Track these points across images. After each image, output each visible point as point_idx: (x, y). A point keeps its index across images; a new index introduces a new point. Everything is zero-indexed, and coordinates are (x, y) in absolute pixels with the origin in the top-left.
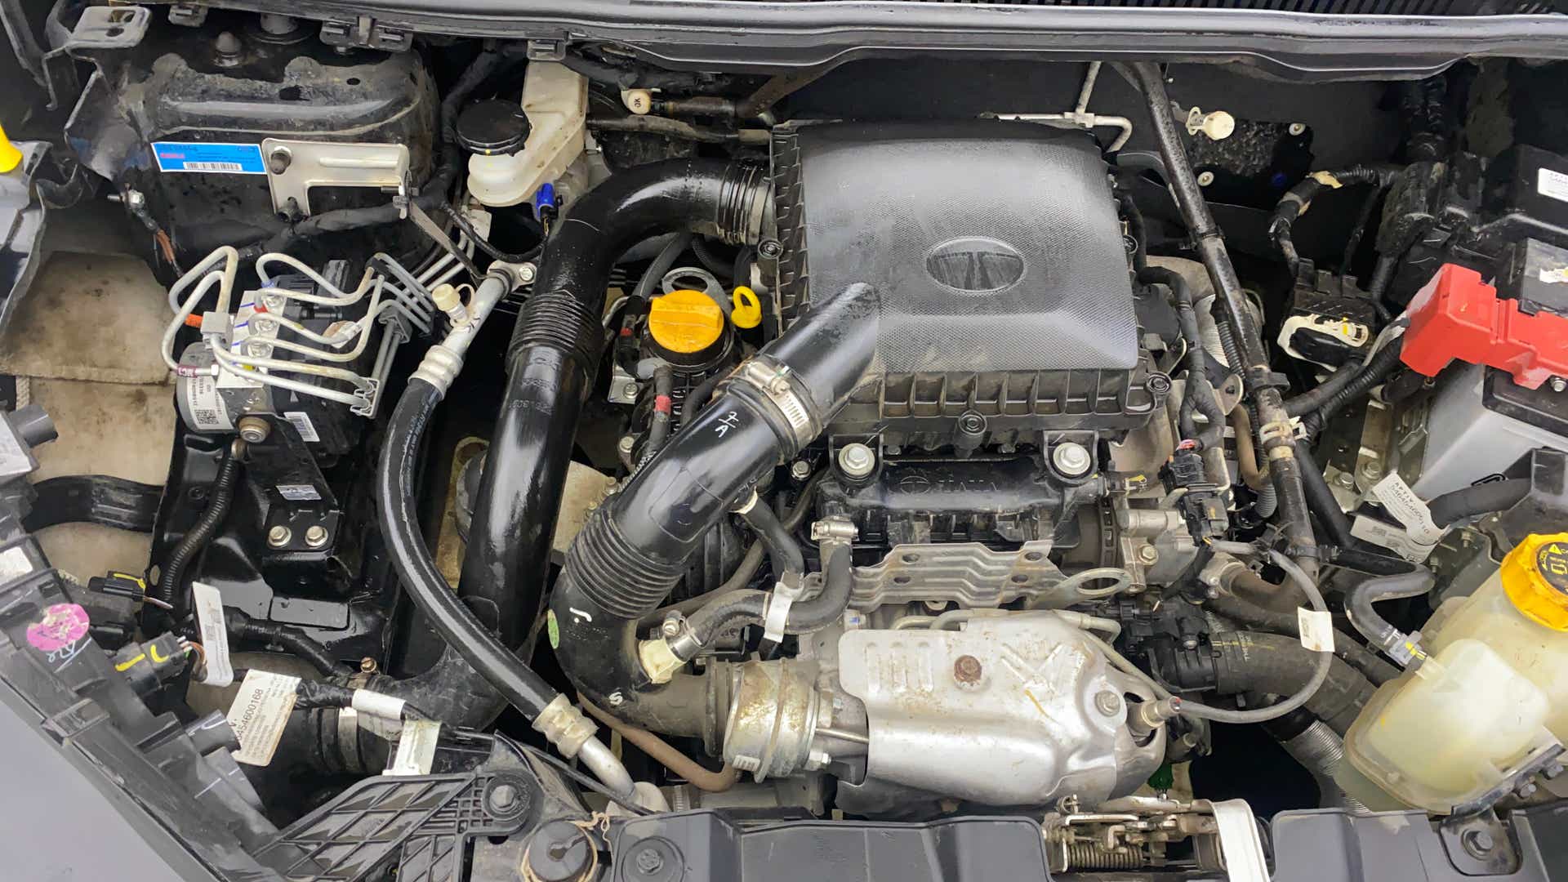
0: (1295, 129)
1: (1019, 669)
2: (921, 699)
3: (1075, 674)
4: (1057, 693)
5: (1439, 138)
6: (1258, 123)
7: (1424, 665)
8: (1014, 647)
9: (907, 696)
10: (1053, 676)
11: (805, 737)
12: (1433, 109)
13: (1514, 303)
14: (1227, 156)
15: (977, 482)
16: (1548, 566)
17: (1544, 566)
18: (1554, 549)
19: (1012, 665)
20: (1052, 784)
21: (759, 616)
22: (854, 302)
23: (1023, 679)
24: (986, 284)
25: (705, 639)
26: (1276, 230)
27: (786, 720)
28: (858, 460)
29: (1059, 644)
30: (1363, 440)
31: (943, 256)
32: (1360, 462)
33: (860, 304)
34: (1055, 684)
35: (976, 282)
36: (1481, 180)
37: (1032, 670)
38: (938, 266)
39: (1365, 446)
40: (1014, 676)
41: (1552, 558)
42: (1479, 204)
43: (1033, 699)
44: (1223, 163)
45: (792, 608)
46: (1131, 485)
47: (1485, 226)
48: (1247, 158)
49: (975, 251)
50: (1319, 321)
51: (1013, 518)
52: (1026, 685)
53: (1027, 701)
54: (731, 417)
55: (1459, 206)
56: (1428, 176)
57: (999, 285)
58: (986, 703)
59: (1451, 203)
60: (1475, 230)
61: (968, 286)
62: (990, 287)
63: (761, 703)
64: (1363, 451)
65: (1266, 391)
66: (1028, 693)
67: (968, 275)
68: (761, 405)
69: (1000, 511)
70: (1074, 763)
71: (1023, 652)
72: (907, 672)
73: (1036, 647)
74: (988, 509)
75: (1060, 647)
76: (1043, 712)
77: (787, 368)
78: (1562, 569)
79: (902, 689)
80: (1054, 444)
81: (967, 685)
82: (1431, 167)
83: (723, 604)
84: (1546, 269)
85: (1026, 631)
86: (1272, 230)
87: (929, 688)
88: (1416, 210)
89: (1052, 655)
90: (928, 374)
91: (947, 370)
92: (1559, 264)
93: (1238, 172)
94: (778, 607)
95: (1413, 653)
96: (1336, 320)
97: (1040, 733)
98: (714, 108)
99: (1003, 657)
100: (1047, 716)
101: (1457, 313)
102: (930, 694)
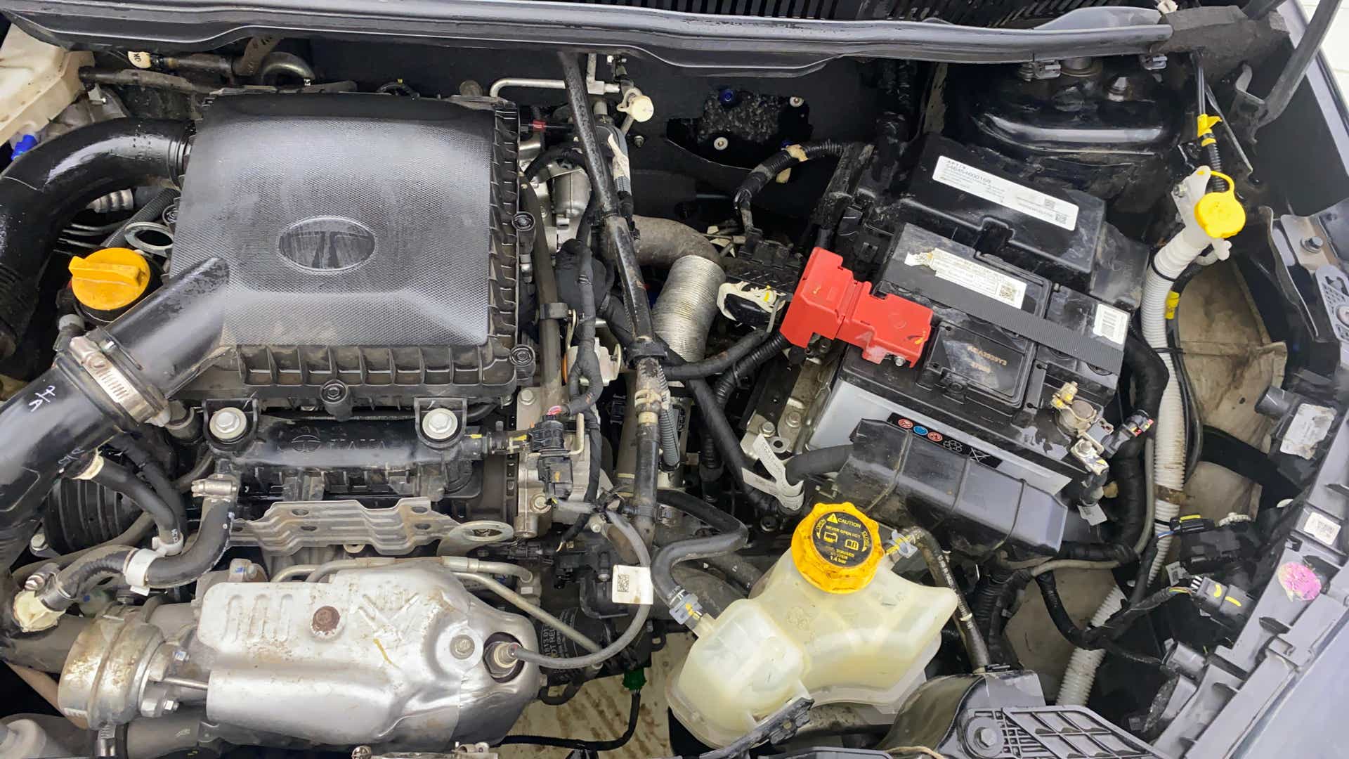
0: (795, 102)
1: (373, 619)
2: (273, 648)
3: (426, 623)
4: (403, 641)
5: (901, 117)
6: (762, 96)
7: (700, 624)
8: (373, 598)
9: (259, 646)
10: (402, 627)
11: (134, 690)
12: (903, 90)
13: (868, 285)
14: (737, 124)
15: (367, 441)
16: (822, 534)
17: (818, 534)
18: (833, 519)
19: (367, 615)
20: (385, 726)
21: (119, 572)
22: (202, 277)
23: (375, 628)
24: (334, 263)
25: (73, 593)
26: (739, 199)
27: (109, 676)
28: (227, 424)
29: (416, 594)
30: (794, 392)
31: (297, 233)
32: (786, 411)
33: (207, 279)
34: (404, 632)
35: (324, 261)
36: (896, 163)
37: (385, 620)
38: (290, 243)
39: (796, 399)
40: (367, 625)
41: (828, 527)
42: (887, 187)
43: (380, 647)
44: (735, 131)
45: (152, 565)
46: (515, 443)
47: (885, 208)
48: (756, 125)
49: (328, 229)
50: (746, 289)
51: (403, 474)
52: (376, 635)
53: (375, 648)
54: (48, 391)
55: (869, 188)
56: (858, 155)
57: (347, 263)
58: (334, 651)
59: (864, 185)
60: (878, 211)
61: (316, 264)
62: (337, 266)
63: (85, 661)
64: (791, 402)
65: (643, 361)
66: (376, 641)
67: (317, 254)
68: (79, 378)
69: (387, 468)
70: (415, 705)
71: (380, 603)
72: (265, 622)
73: (393, 598)
74: (375, 467)
75: (416, 597)
76: (387, 659)
77: (111, 343)
78: (834, 537)
79: (256, 640)
80: (425, 409)
81: (322, 633)
82: (862, 148)
83: (88, 560)
84: (913, 253)
85: (388, 582)
86: (736, 200)
87: (281, 638)
88: (838, 189)
89: (407, 605)
90: (283, 346)
91: (297, 343)
92: (926, 248)
93: (749, 138)
94: (138, 563)
95: (690, 613)
96: (761, 288)
97: (380, 679)
98: (213, 65)
99: (361, 608)
100: (390, 663)
101: (810, 296)
102: (282, 644)
